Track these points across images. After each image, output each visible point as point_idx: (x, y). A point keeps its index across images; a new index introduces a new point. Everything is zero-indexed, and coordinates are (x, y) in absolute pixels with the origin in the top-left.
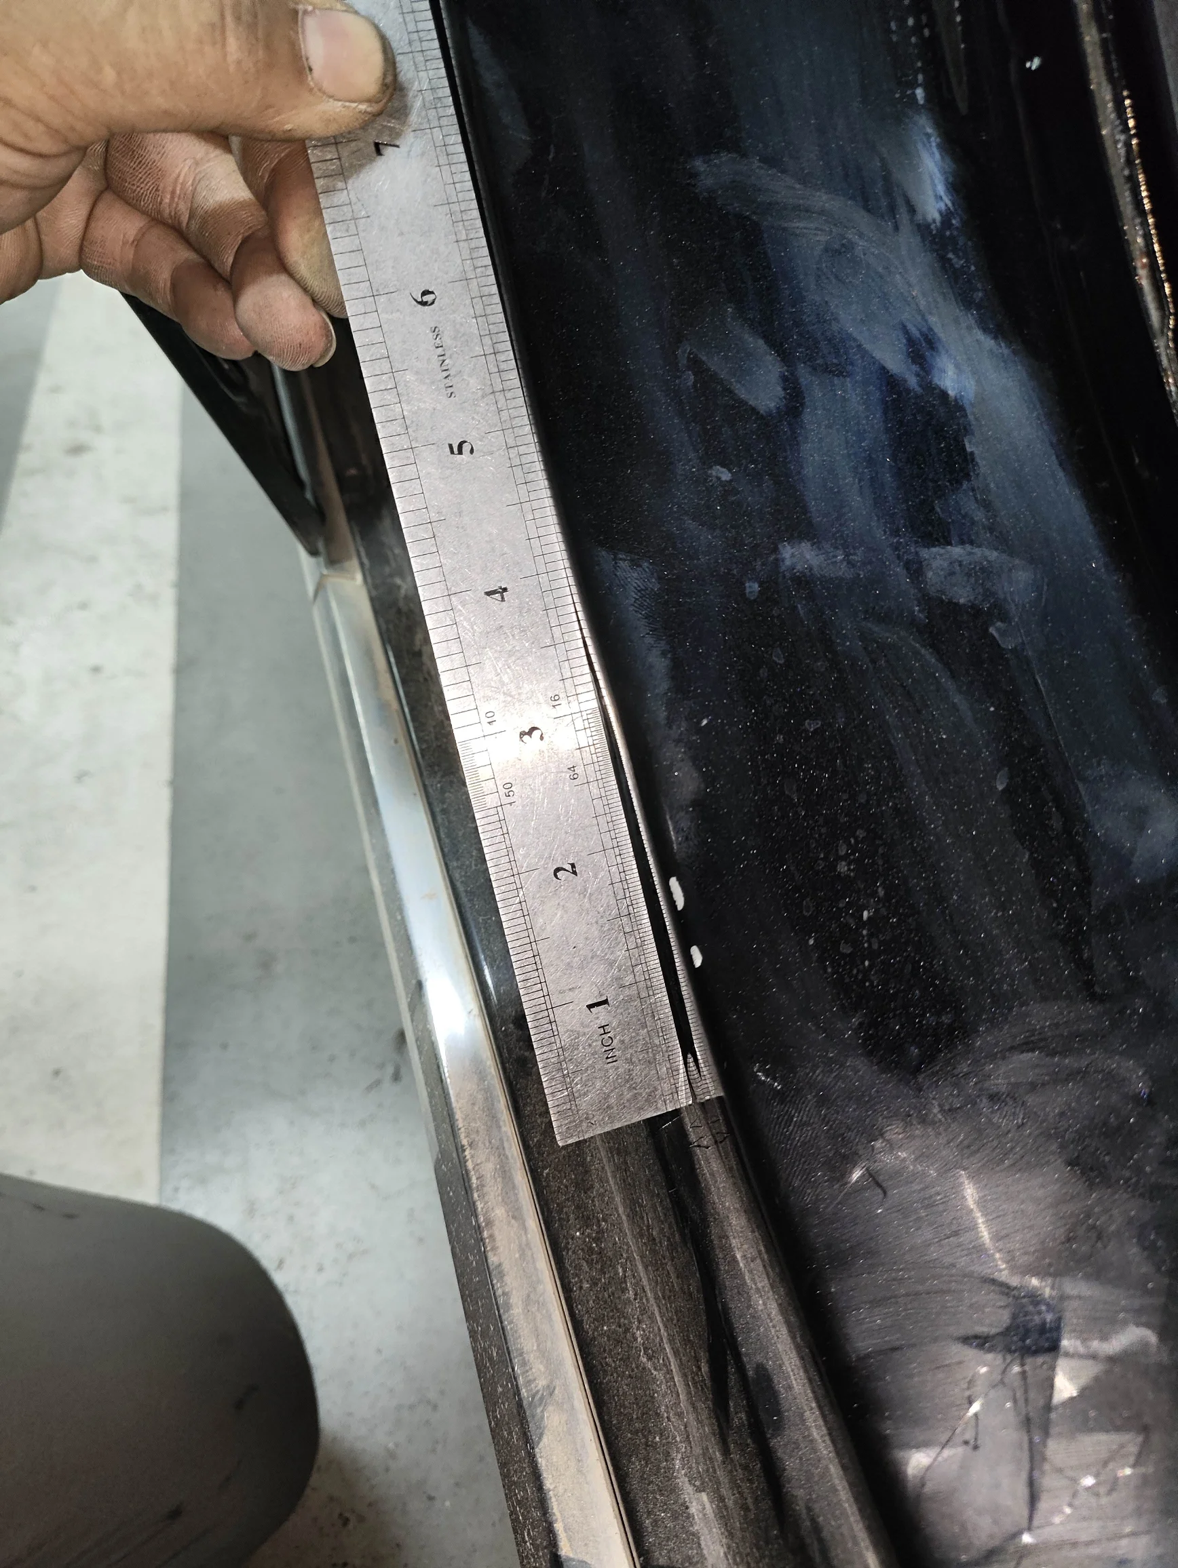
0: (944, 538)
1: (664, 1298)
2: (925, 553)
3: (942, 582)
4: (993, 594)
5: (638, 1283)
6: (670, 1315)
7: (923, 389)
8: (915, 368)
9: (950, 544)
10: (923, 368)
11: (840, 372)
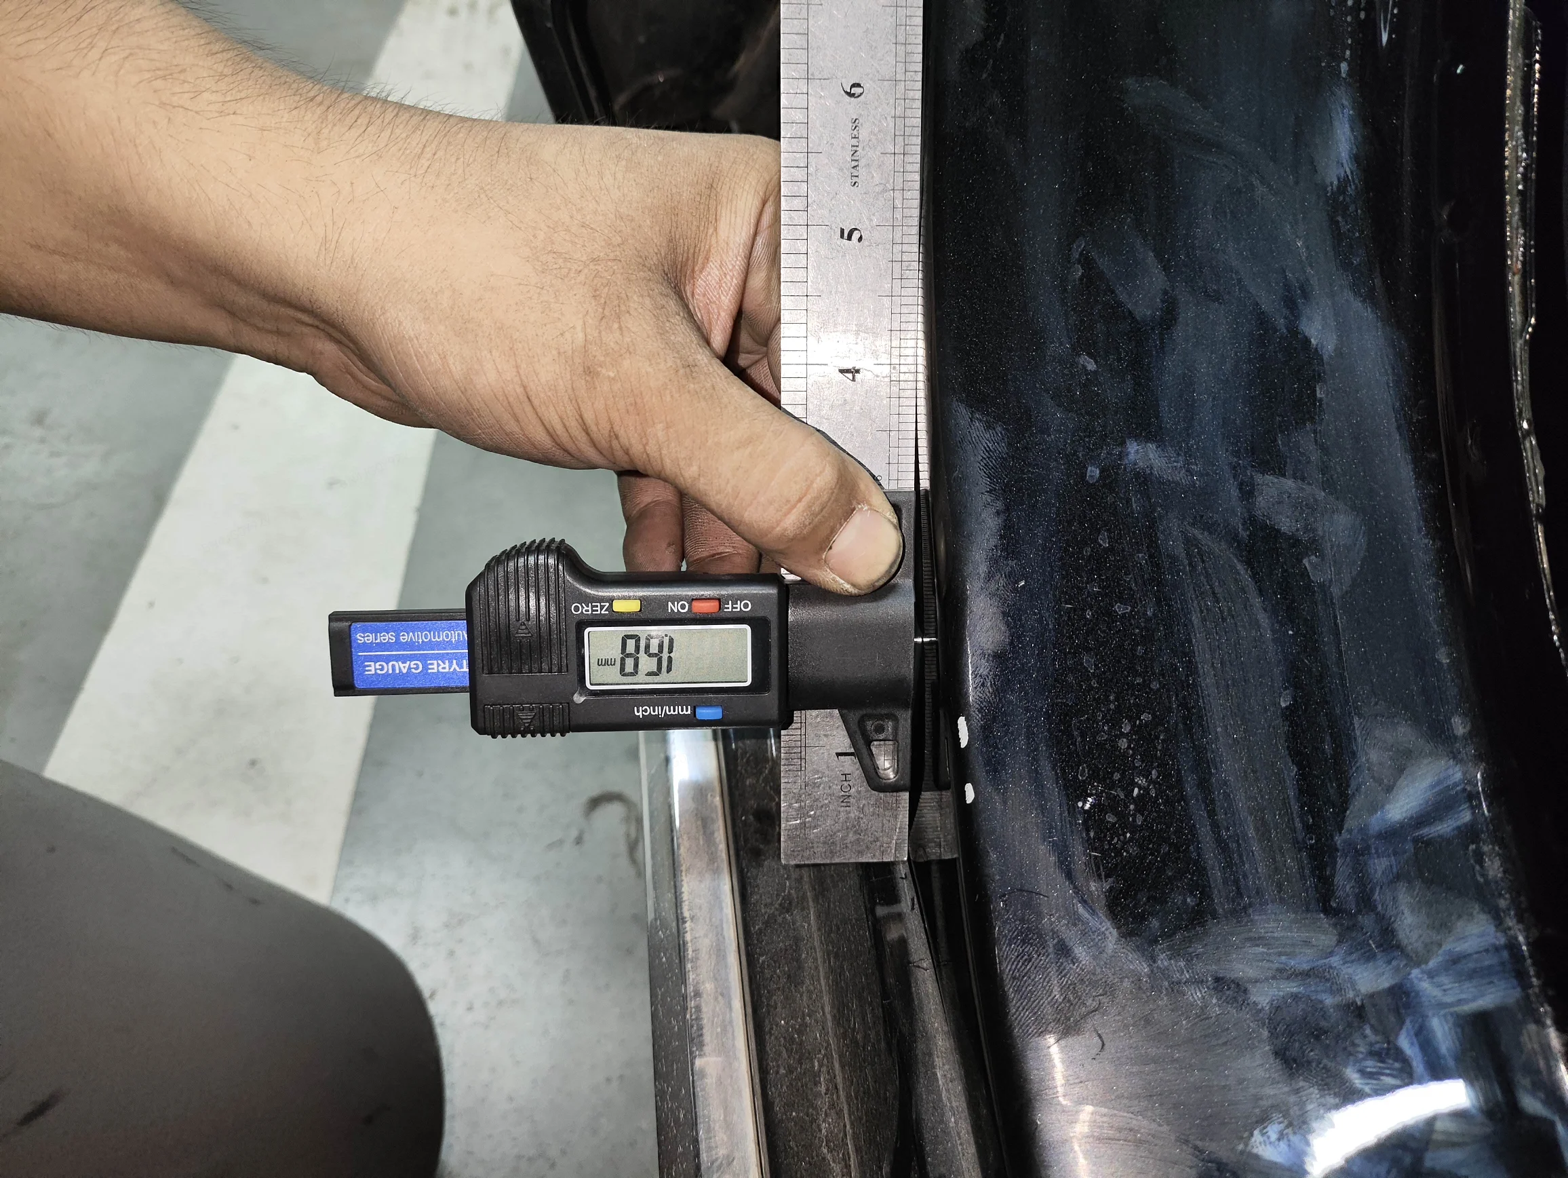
0: (1279, 469)
1: (857, 1099)
2: (1259, 478)
3: (1269, 508)
4: (1314, 530)
5: (832, 1079)
6: (860, 1114)
7: (1288, 331)
8: (1285, 311)
9: (1284, 475)
10: (1292, 313)
11: (1216, 297)
